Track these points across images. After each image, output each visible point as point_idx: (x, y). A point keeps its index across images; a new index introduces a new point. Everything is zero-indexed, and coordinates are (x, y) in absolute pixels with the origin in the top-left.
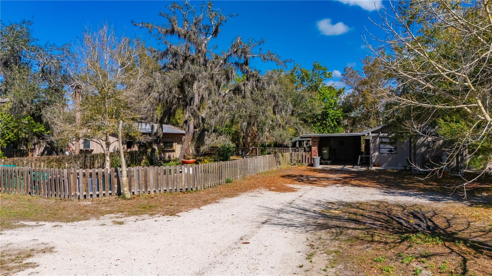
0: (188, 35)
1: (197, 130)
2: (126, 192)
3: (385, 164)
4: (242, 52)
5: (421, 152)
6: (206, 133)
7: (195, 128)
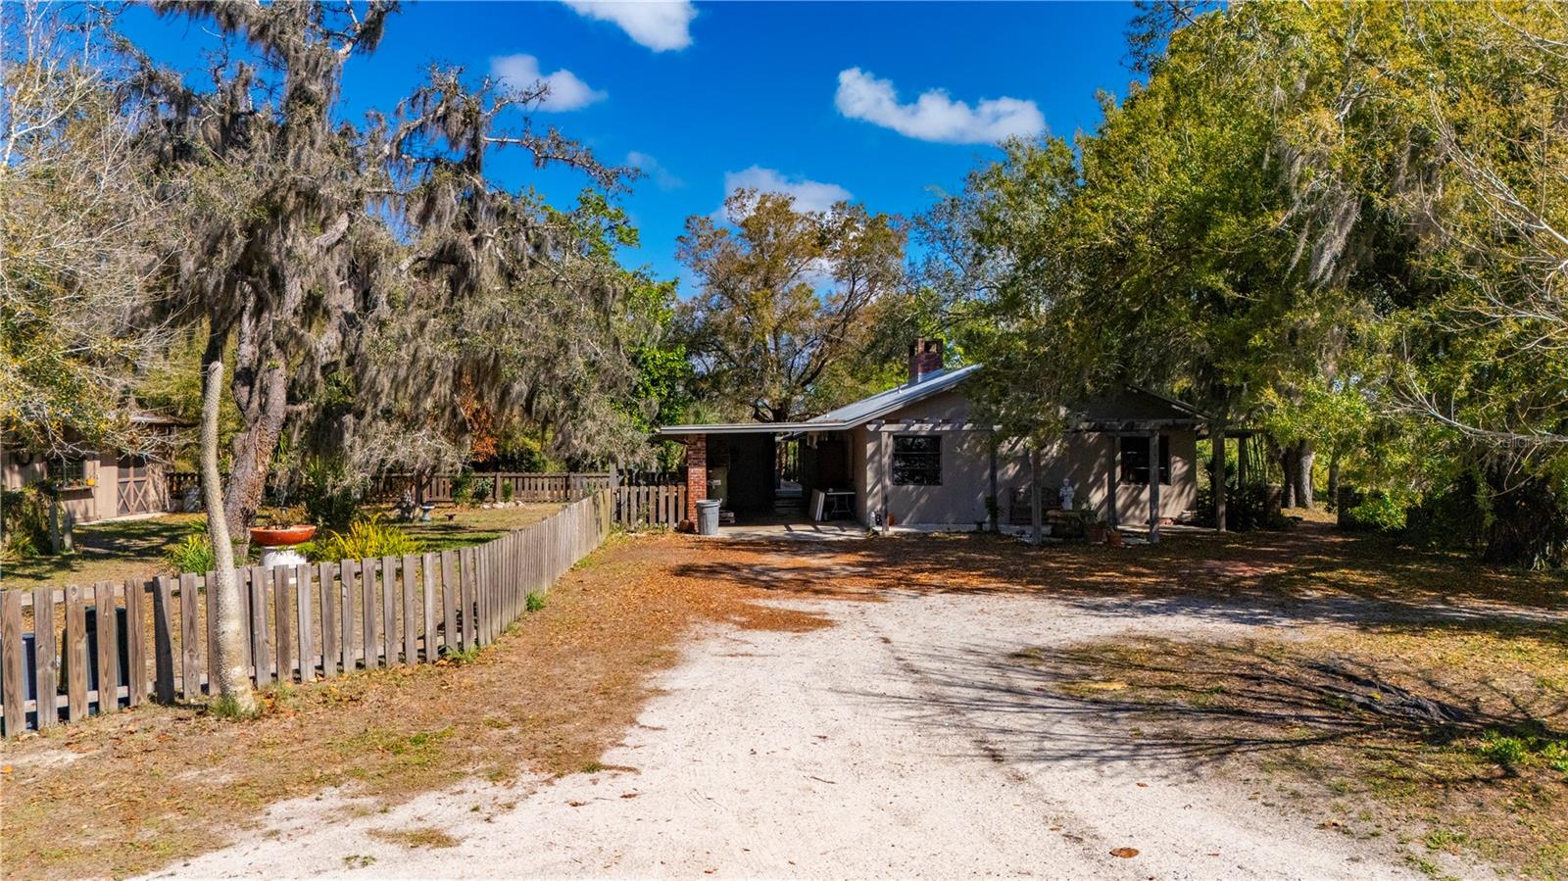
0: (278, 29)
1: (302, 407)
2: (242, 684)
3: (910, 515)
4: (464, 122)
5: (1006, 477)
6: (349, 419)
7: (291, 399)
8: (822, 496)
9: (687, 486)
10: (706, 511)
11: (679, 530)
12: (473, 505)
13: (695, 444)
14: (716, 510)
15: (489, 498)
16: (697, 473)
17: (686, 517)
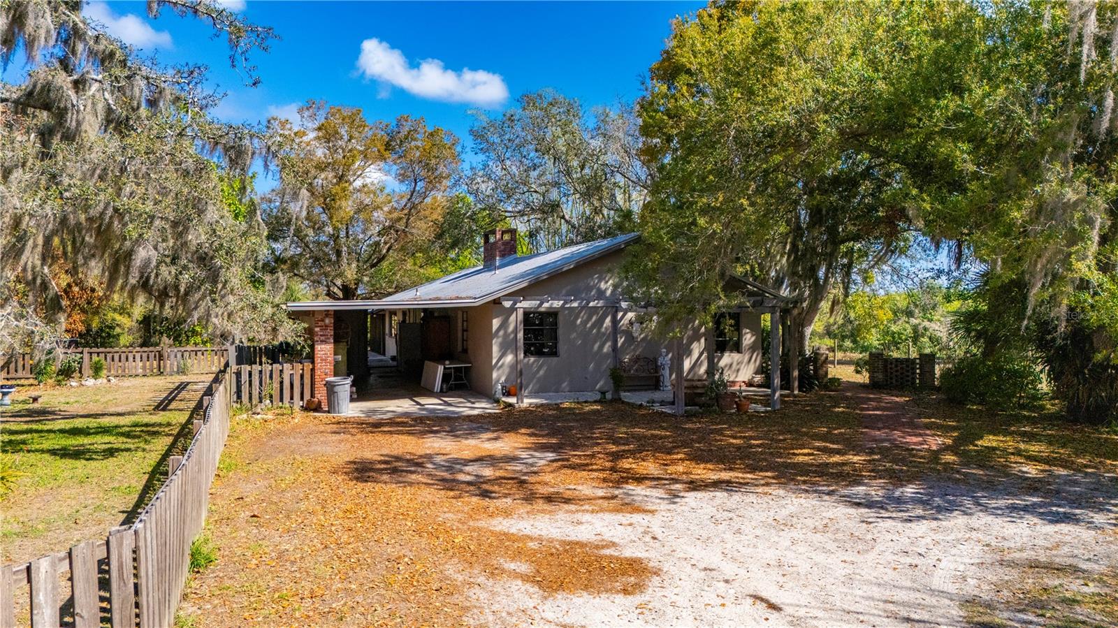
8: (441, 369)
9: (313, 362)
10: (336, 389)
11: (306, 409)
12: (59, 383)
13: (323, 320)
14: (348, 387)
15: (77, 375)
16: (325, 351)
17: (312, 395)
